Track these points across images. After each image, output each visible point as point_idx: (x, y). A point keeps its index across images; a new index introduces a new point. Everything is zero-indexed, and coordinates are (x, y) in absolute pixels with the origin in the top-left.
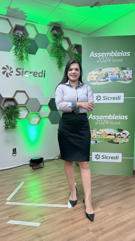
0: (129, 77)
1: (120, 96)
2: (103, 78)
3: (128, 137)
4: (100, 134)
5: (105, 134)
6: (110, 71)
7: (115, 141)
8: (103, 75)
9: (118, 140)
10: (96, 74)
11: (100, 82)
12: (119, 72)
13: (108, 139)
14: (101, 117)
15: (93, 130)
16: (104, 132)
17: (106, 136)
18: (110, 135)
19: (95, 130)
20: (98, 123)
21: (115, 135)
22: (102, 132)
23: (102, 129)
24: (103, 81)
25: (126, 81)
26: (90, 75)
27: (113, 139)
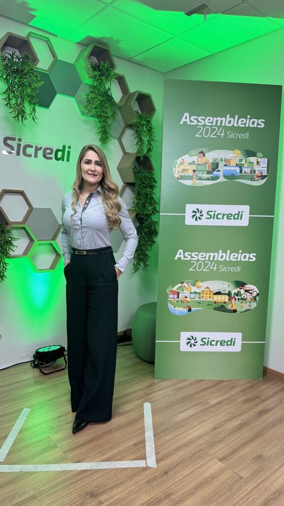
0: (262, 173)
1: (242, 212)
2: (208, 173)
3: (255, 298)
4: (199, 293)
5: (208, 293)
6: (222, 159)
7: (229, 307)
8: (208, 165)
9: (236, 305)
10: (194, 162)
11: (201, 179)
12: (241, 160)
13: (215, 302)
14: (201, 256)
15: (185, 284)
16: (207, 288)
17: (210, 297)
18: (219, 293)
19: (187, 283)
20: (195, 268)
21: (229, 294)
22: (203, 289)
23: (202, 281)
24: (208, 179)
25: (254, 180)
26: (180, 164)
27: (225, 303)
